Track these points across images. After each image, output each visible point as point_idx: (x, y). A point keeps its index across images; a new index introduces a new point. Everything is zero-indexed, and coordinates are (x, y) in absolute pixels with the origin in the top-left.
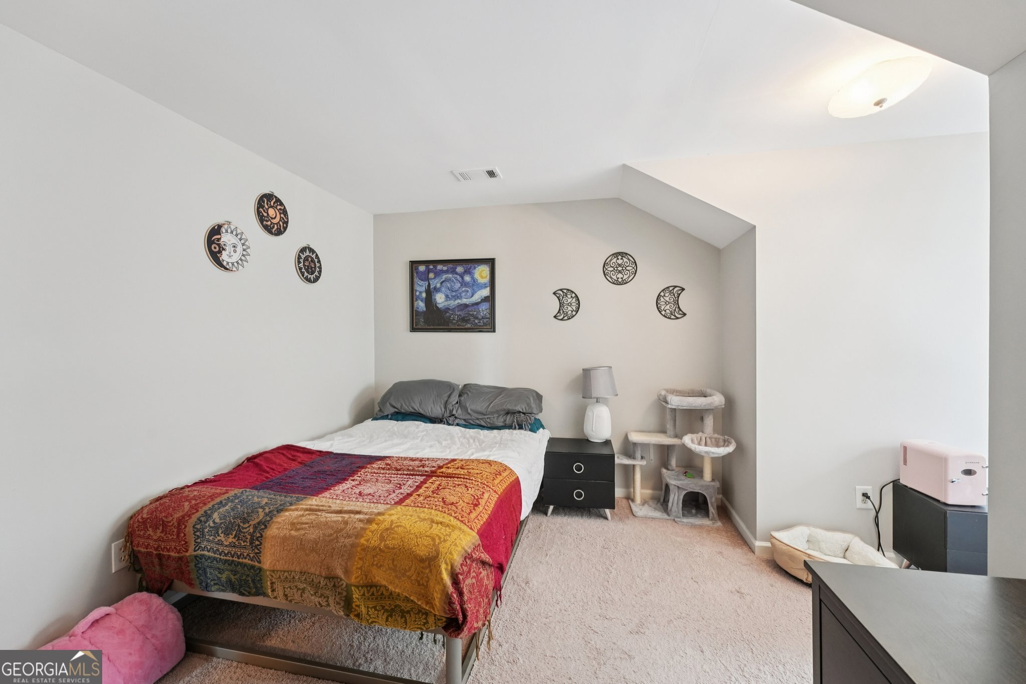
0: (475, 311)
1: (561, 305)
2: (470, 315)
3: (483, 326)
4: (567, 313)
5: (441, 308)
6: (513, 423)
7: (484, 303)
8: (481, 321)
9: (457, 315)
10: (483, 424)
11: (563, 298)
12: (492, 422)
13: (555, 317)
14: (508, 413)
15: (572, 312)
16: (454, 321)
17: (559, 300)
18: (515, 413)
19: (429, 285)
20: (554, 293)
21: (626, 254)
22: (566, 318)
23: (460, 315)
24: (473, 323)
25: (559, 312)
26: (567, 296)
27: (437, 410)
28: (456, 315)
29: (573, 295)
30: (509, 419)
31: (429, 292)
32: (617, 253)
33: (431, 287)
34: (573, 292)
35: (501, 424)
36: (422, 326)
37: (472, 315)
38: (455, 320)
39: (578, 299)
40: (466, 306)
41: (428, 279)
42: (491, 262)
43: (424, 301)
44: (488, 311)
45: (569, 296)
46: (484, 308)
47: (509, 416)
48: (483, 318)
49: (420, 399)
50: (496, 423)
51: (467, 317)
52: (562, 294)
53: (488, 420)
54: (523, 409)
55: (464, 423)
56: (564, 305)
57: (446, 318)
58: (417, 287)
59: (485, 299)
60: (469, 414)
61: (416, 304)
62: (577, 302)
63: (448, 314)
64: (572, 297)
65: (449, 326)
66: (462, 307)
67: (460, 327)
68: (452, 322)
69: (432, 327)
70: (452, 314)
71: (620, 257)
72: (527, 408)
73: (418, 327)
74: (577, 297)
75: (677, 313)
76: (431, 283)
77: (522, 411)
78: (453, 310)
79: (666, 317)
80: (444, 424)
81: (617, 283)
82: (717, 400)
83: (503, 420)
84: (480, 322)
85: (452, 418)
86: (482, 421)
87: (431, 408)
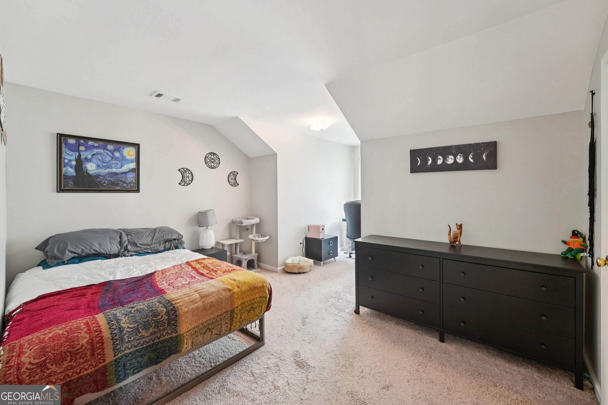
0: (123, 178)
1: (183, 177)
2: (119, 180)
3: (129, 188)
4: (186, 182)
5: (92, 174)
6: (171, 246)
7: (131, 173)
8: (129, 185)
9: (108, 180)
10: (150, 251)
11: (184, 173)
12: (156, 249)
13: (179, 184)
14: (166, 242)
15: (189, 181)
16: (104, 185)
17: (182, 174)
18: (171, 241)
19: (80, 155)
20: (179, 170)
21: (215, 154)
22: (186, 184)
23: (110, 180)
24: (122, 186)
25: (181, 181)
26: (186, 172)
27: (115, 249)
28: (106, 180)
29: (190, 172)
30: (168, 245)
31: (79, 161)
32: (211, 153)
33: (82, 157)
34: (189, 170)
35: (163, 249)
36: (71, 187)
37: (121, 181)
38: (106, 184)
39: (192, 175)
40: (116, 174)
41: (79, 151)
42: (137, 146)
43: (74, 168)
44: (134, 178)
45: (187, 173)
46: (131, 177)
47: (167, 243)
48: (130, 183)
49: (98, 243)
50: (159, 249)
51: (116, 182)
52: (184, 171)
53: (153, 248)
54: (177, 238)
55: (135, 254)
56: (185, 177)
57: (97, 182)
58: (64, 155)
59: (132, 170)
60: (139, 247)
61: (64, 169)
62: (192, 176)
63: (99, 179)
64: (189, 173)
65: (99, 188)
66: (112, 175)
67: (111, 189)
68: (103, 186)
69: (82, 189)
70: (103, 179)
71: (212, 155)
72: (179, 236)
73: (66, 188)
74: (192, 173)
75: (235, 184)
76: (81, 154)
77: (176, 238)
78: (104, 176)
79: (231, 185)
80: (122, 256)
81: (211, 167)
82: (256, 220)
83: (163, 246)
84: (127, 186)
85: (126, 252)
86: (148, 250)
87: (110, 248)
